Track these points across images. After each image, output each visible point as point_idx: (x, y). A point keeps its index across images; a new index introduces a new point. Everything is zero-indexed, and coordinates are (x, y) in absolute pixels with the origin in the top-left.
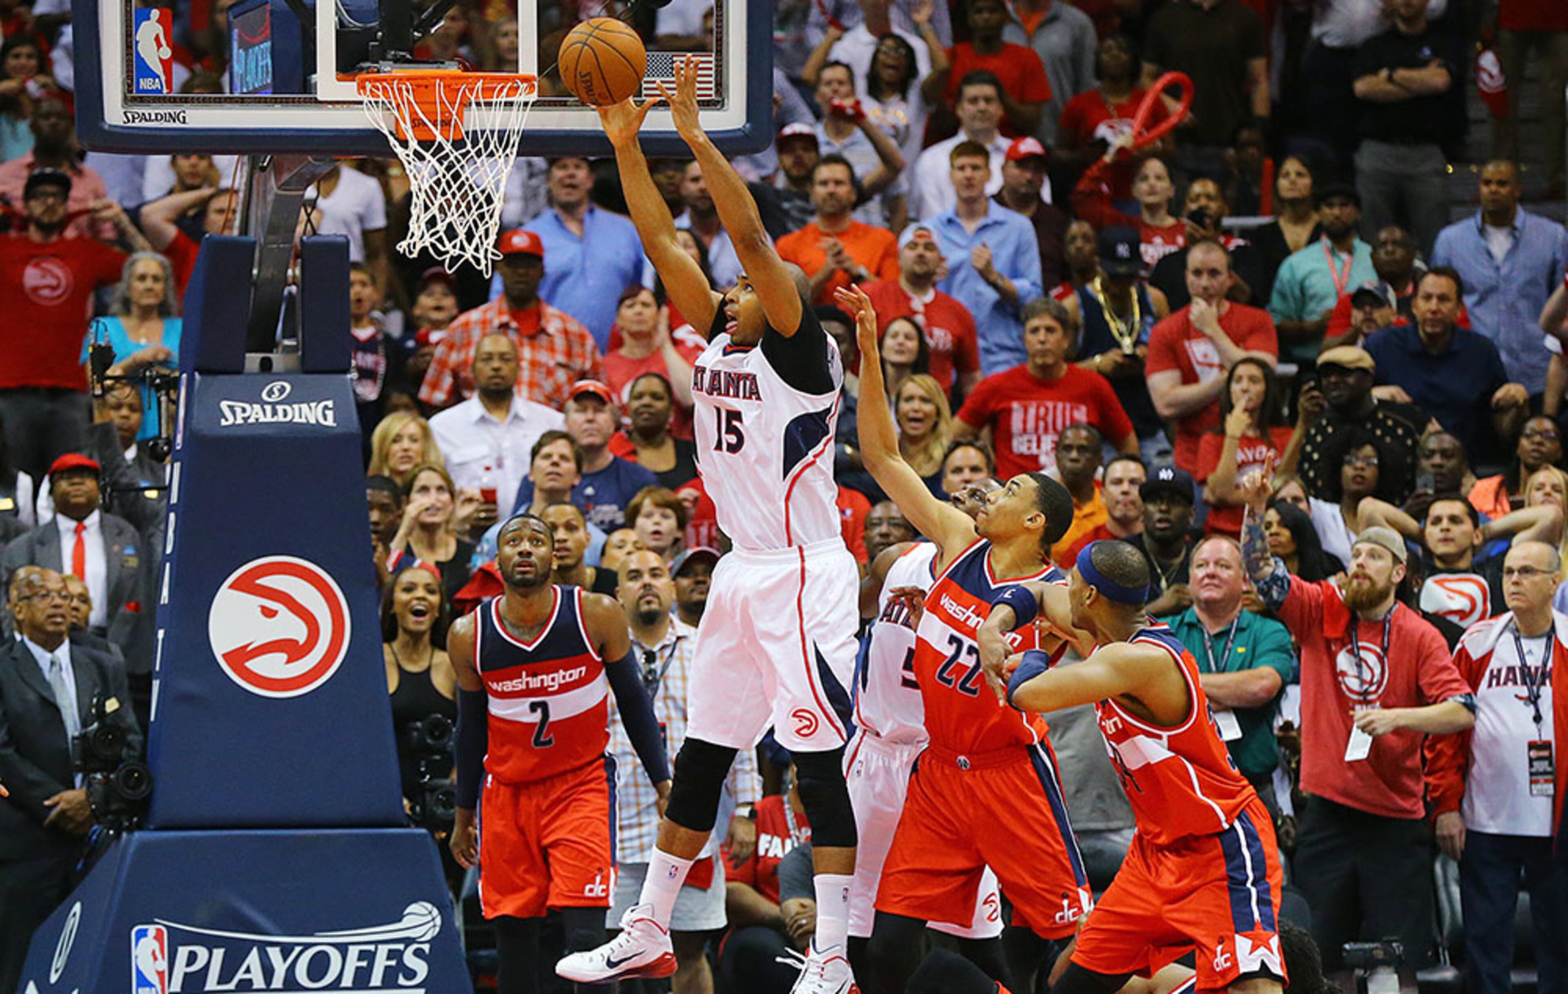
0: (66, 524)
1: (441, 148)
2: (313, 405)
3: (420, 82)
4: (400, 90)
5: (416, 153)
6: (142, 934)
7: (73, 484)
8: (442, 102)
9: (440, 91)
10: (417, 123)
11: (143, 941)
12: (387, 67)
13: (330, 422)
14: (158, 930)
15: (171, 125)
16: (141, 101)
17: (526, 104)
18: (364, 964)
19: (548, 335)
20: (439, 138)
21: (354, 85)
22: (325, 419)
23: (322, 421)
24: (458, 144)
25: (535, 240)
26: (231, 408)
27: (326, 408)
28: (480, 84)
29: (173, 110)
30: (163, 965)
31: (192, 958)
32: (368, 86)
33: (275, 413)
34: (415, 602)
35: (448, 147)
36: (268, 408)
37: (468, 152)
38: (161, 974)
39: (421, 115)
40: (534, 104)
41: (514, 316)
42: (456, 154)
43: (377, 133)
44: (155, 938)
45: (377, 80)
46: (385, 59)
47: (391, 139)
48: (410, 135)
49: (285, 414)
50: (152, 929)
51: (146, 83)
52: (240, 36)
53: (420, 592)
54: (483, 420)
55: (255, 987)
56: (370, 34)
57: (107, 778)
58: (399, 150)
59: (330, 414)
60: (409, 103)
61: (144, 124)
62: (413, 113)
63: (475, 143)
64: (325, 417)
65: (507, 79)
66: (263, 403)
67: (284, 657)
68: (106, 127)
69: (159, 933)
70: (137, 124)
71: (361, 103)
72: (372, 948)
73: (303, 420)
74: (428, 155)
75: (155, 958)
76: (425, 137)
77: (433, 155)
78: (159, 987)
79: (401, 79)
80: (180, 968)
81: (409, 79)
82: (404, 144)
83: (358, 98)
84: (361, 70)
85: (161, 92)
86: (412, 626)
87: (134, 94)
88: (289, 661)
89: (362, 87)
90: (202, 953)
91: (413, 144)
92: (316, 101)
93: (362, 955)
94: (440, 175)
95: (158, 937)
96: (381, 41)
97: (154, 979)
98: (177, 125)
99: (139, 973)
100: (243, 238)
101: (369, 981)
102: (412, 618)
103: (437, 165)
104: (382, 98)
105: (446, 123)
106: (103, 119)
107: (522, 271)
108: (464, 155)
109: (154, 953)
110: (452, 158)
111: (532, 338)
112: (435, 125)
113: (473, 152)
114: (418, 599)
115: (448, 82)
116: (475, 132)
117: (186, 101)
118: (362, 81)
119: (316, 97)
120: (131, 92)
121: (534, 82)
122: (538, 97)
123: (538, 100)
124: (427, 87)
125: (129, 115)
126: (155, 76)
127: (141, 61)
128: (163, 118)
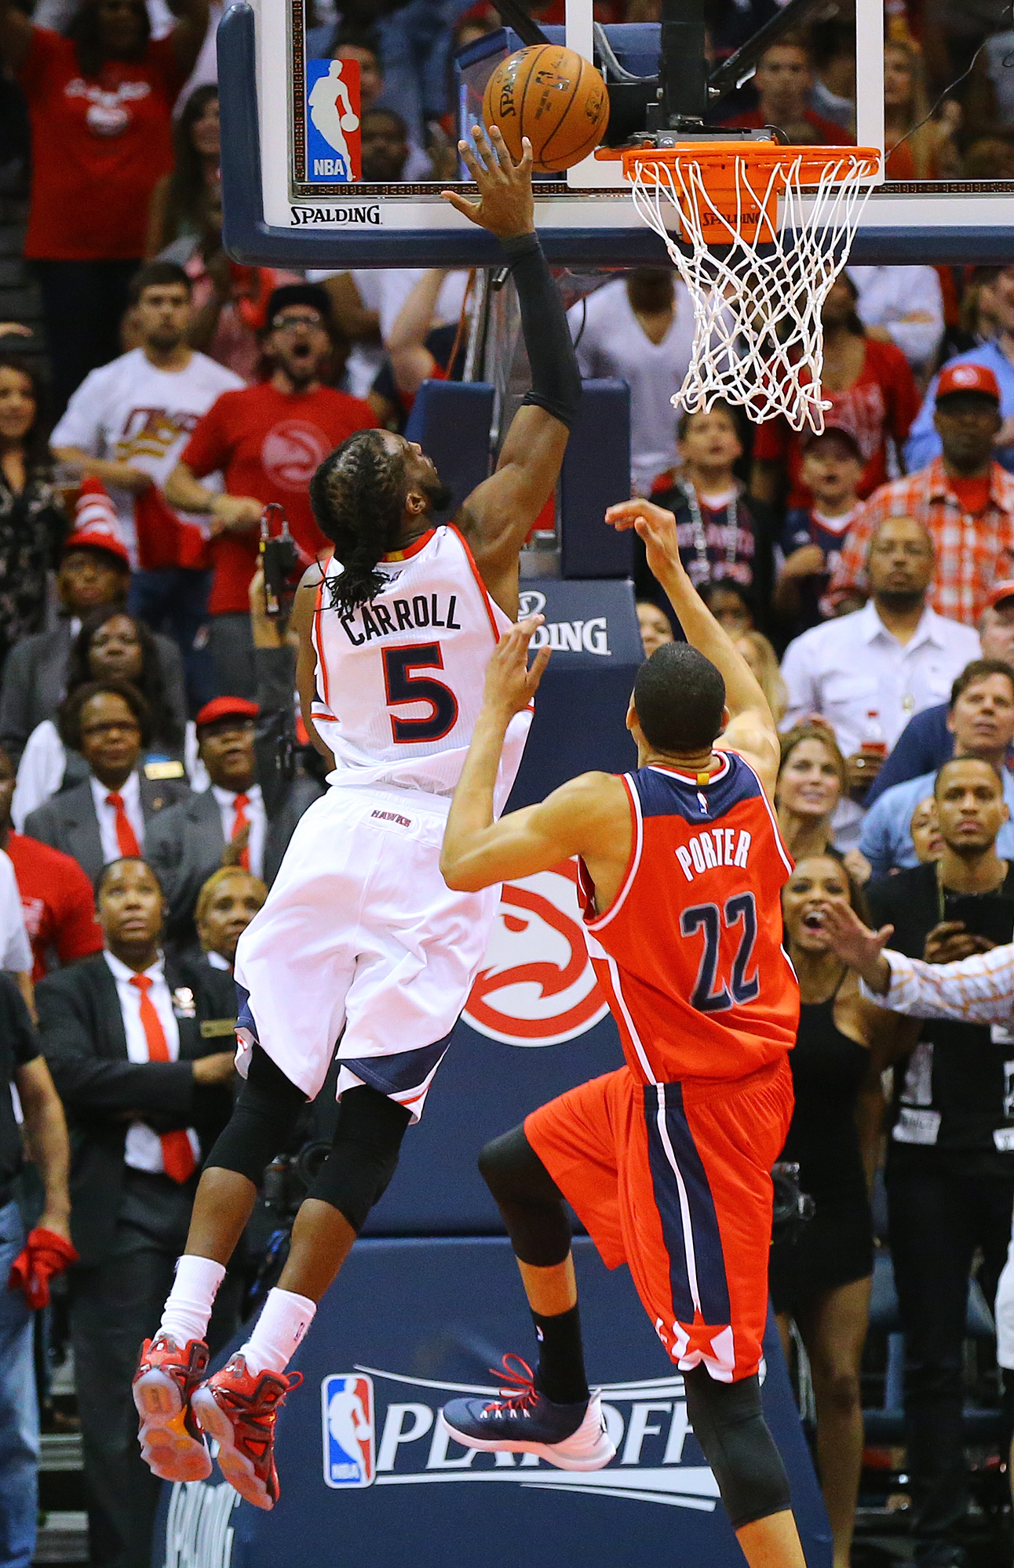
0: (225, 797)
1: (740, 254)
2: (578, 624)
3: (712, 160)
4: (685, 171)
5: (705, 264)
6: (337, 1387)
7: (226, 741)
8: (743, 189)
9: (740, 174)
10: (708, 220)
11: (338, 1397)
12: (668, 139)
13: (602, 649)
14: (360, 1381)
15: (359, 226)
16: (316, 191)
17: (864, 190)
18: (655, 1430)
19: (1003, 513)
20: (738, 241)
21: (618, 165)
22: (595, 645)
23: (590, 647)
24: (764, 249)
25: (987, 376)
27: (596, 628)
28: (797, 163)
29: (361, 203)
30: (367, 1431)
31: (409, 1421)
32: (639, 166)
34: (809, 907)
35: (750, 253)
37: (778, 260)
38: (364, 1444)
39: (714, 209)
40: (877, 190)
41: (953, 486)
42: (760, 262)
43: (650, 233)
44: (356, 1392)
45: (651, 158)
46: (667, 127)
47: (669, 243)
48: (697, 237)
49: (538, 638)
50: (351, 1381)
51: (322, 167)
52: (470, 94)
53: (817, 893)
54: (879, 640)
55: (499, 1463)
56: (647, 90)
57: (286, 1163)
58: (679, 259)
59: (602, 637)
60: (697, 189)
61: (320, 225)
62: (703, 205)
63: (788, 246)
64: (595, 643)
65: (837, 155)
67: (537, 988)
68: (266, 230)
69: (361, 1384)
70: (310, 225)
71: (629, 191)
72: (666, 1407)
73: (564, 647)
74: (722, 267)
75: (357, 1422)
76: (717, 239)
77: (731, 266)
78: (362, 1463)
79: (684, 156)
80: (392, 1437)
81: (696, 156)
82: (688, 250)
83: (624, 185)
84: (635, 142)
85: (344, 178)
86: (806, 942)
87: (306, 183)
88: (545, 994)
89: (629, 169)
90: (423, 1414)
91: (701, 252)
92: (566, 190)
93: (653, 1418)
94: (739, 295)
95: (360, 1391)
96: (661, 101)
97: (355, 1452)
98: (368, 226)
99: (334, 1443)
100: (478, 385)
101: (663, 1455)
102: (805, 930)
103: (735, 280)
104: (658, 185)
105: (751, 218)
106: (262, 218)
107: (968, 418)
108: (773, 264)
109: (354, 1415)
110: (755, 268)
111: (979, 516)
112: (733, 223)
113: (785, 260)
114: (813, 902)
115: (752, 159)
116: (789, 232)
117: (380, 191)
118: (630, 160)
119: (566, 184)
120: (302, 179)
121: (877, 159)
122: (886, 179)
123: (885, 184)
124: (724, 166)
125: (299, 212)
126: (335, 156)
127: (316, 135)
128: (348, 216)
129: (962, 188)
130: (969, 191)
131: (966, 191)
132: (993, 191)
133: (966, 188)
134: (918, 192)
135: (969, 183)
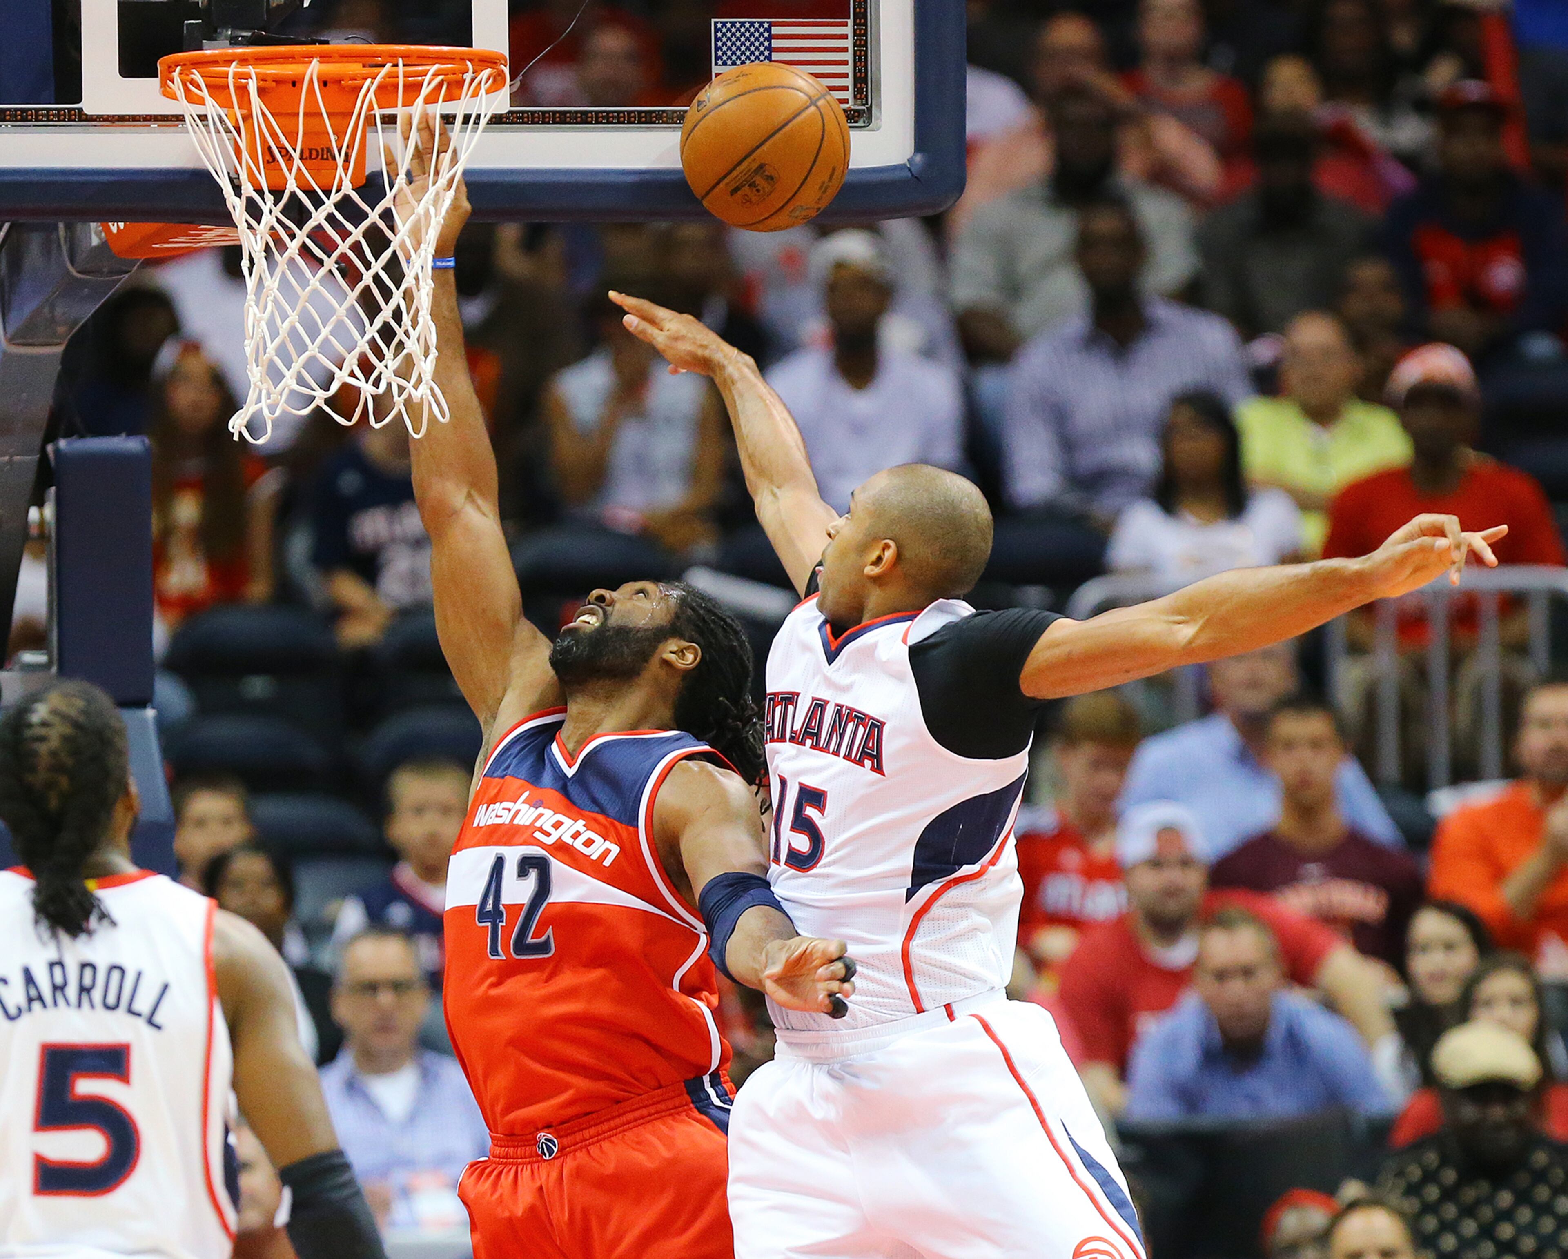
46: (213, 39)
83: (167, 109)
92: (88, 118)
118: (170, 67)
119: (80, 110)
121: (502, 66)
122: (511, 106)
123: (510, 112)
124: (295, 83)
129: (613, 117)
130: (623, 123)
131: (619, 122)
132: (654, 123)
133: (618, 118)
134: (554, 123)
135: (623, 112)
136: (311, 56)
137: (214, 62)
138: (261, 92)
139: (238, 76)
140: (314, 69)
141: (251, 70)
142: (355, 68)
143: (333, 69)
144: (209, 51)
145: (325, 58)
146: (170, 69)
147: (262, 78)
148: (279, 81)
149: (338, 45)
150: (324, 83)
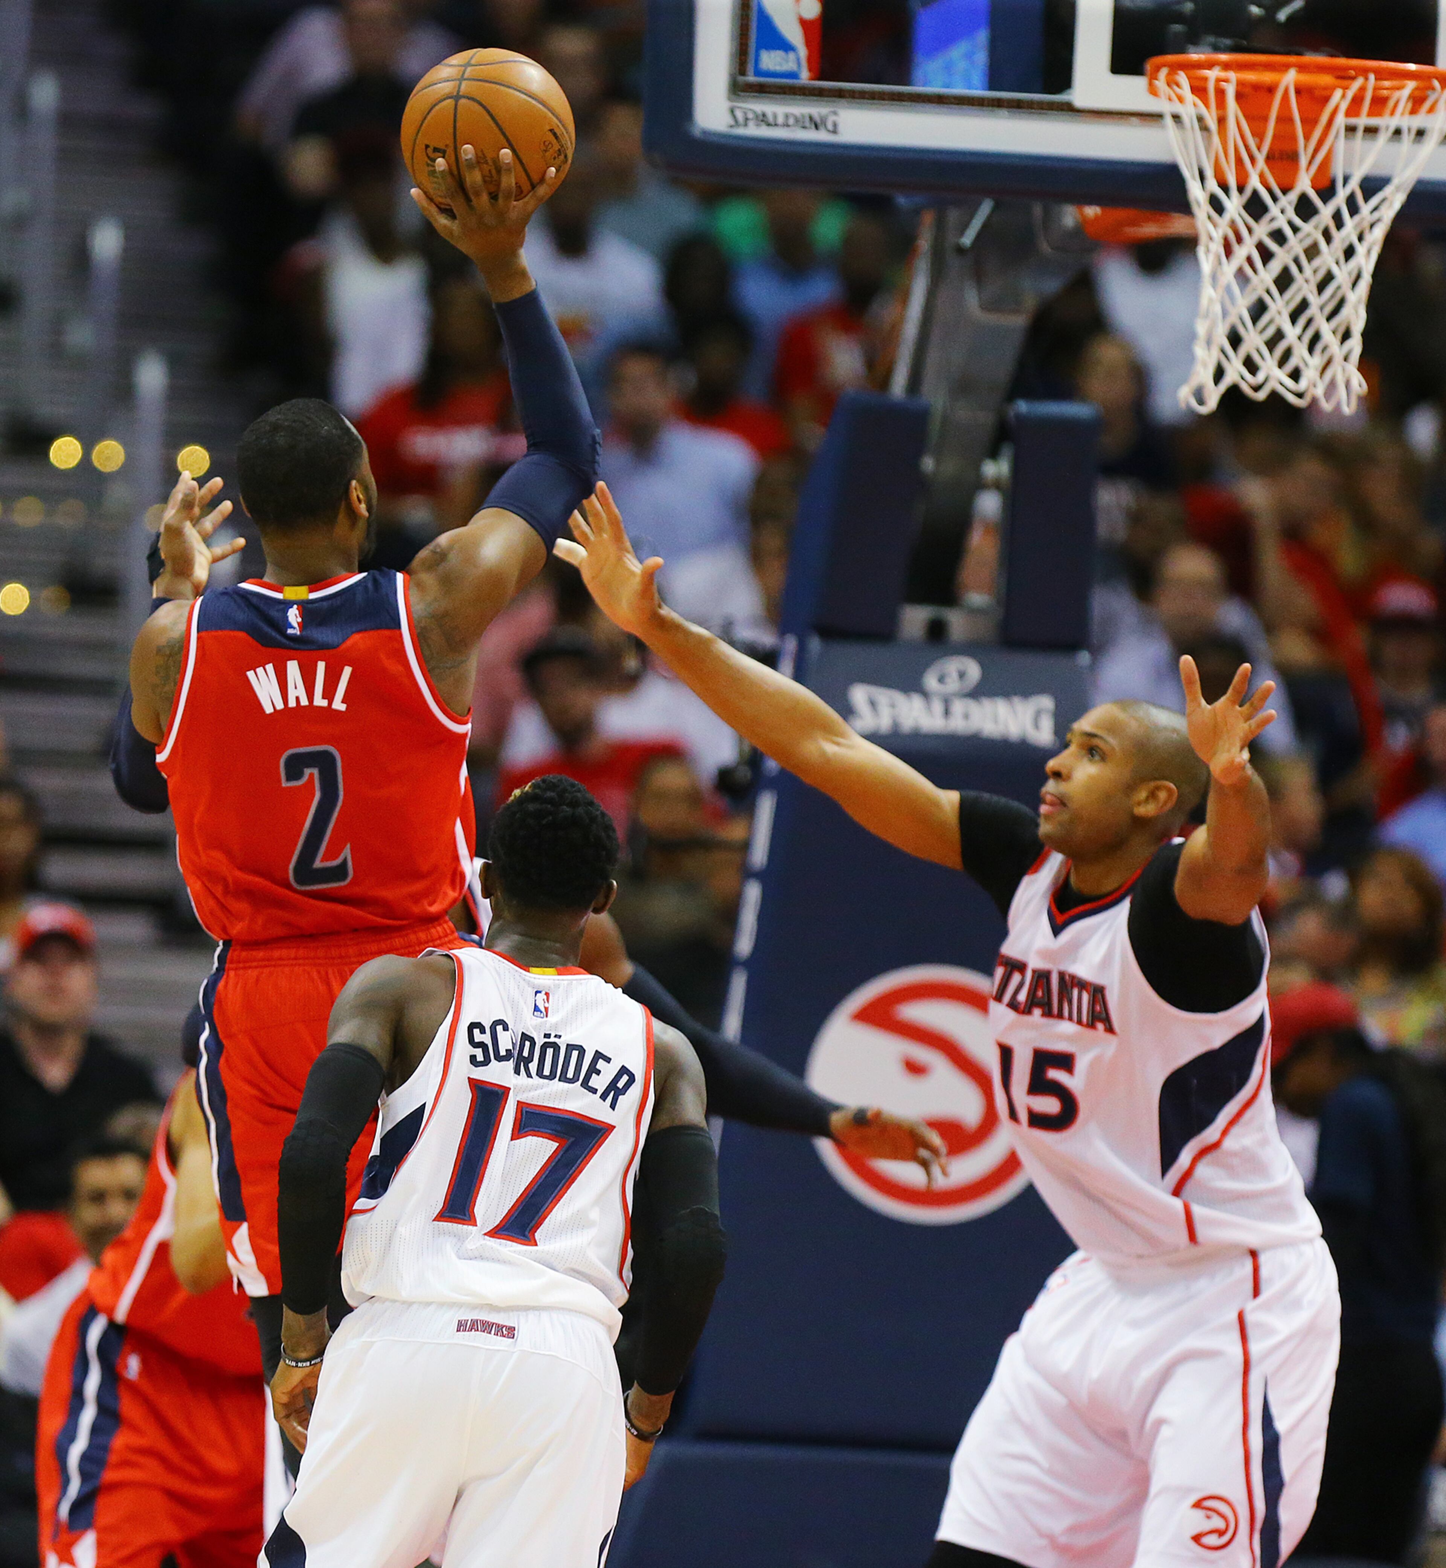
13: (1047, 736)
15: (811, 135)
16: (761, 90)
22: (1038, 730)
23: (1032, 734)
26: (873, 704)
27: (1040, 709)
29: (816, 109)
33: (947, 712)
36: (938, 707)
46: (1197, 46)
49: (966, 716)
51: (771, 60)
59: (1046, 721)
61: (764, 131)
64: (1036, 726)
65: (1416, 78)
66: (925, 695)
68: (696, 132)
70: (752, 130)
85: (797, 75)
87: (751, 78)
92: (1069, 109)
96: (1191, 22)
98: (821, 136)
100: (911, 401)
106: (691, 118)
117: (840, 94)
118: (1157, 67)
119: (1068, 101)
120: (742, 72)
124: (1271, 90)
125: (739, 115)
126: (786, 47)
127: (765, 21)
128: (799, 122)
136: (1286, 67)
137: (1200, 65)
138: (1239, 97)
139: (1218, 80)
140: (1290, 78)
141: (1232, 75)
142: (1326, 79)
143: (1308, 79)
144: (1195, 56)
145: (1302, 68)
146: (1158, 69)
147: (1240, 84)
148: (1257, 87)
149: (1311, 58)
150: (1298, 91)
